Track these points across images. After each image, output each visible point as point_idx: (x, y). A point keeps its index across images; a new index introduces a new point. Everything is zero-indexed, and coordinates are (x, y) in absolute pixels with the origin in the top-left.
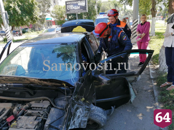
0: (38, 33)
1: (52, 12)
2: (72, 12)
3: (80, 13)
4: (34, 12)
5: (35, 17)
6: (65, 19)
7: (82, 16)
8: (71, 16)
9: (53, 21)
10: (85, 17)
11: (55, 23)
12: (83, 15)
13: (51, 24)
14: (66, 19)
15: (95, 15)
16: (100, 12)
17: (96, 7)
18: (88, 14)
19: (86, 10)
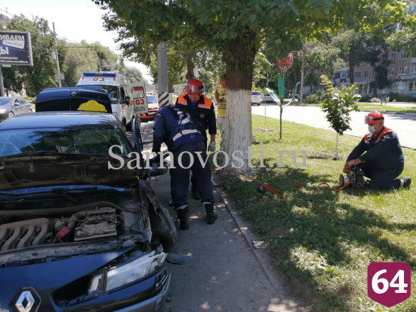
3: (10, 66)
15: (52, 74)
16: (65, 67)
17: (54, 56)
18: (32, 71)
19: (28, 59)
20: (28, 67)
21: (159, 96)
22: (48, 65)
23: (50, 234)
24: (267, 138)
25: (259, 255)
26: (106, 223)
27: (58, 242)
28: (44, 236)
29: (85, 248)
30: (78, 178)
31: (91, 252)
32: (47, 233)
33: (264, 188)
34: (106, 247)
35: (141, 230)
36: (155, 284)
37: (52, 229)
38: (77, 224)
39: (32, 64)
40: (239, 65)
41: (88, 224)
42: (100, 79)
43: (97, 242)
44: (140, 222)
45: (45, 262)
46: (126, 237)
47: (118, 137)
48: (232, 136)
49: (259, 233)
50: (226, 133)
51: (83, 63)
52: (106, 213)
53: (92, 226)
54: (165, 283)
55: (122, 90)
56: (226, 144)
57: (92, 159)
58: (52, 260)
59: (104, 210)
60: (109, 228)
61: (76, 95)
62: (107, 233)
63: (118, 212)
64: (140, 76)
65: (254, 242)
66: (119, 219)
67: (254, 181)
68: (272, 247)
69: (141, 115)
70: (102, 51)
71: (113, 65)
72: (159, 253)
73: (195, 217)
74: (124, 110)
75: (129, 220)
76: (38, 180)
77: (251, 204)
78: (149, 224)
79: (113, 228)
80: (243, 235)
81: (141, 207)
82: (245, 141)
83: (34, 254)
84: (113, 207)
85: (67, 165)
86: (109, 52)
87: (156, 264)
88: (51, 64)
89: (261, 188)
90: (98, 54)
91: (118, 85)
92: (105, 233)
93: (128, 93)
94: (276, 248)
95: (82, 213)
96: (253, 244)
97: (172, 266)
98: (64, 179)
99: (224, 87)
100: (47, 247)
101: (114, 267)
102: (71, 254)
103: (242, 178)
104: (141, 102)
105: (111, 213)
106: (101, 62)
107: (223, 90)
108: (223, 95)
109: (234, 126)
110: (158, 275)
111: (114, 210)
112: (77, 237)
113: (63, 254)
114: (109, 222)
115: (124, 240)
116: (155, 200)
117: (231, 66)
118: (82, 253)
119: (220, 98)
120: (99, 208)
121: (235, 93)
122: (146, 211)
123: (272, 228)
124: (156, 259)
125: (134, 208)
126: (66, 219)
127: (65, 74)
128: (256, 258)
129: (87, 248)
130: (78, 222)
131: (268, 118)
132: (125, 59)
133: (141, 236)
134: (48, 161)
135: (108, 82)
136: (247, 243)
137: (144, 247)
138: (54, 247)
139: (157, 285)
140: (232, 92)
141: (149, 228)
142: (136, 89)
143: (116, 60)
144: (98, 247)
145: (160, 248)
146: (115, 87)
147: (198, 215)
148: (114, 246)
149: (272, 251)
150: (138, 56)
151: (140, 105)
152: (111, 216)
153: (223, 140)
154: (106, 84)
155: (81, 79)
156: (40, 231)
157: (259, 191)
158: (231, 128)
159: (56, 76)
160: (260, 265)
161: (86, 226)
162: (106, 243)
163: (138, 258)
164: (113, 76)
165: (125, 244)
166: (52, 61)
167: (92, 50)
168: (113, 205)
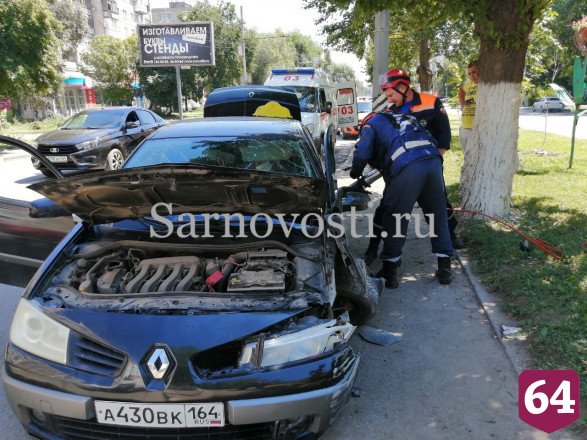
0: (38, 128)
1: (85, 58)
2: (163, 62)
3: (189, 68)
4: (44, 53)
5: (45, 70)
6: (133, 84)
7: (193, 78)
8: (153, 75)
9: (87, 90)
10: (202, 80)
11: (95, 95)
12: (197, 75)
13: (80, 100)
14: (136, 84)
15: (237, 75)
16: (253, 65)
17: (240, 52)
18: (214, 72)
19: (209, 58)
20: (210, 67)
21: (374, 99)
22: (232, 64)
23: (198, 279)
24: (546, 166)
25: (511, 351)
26: (272, 271)
27: (207, 290)
28: (191, 280)
29: (239, 303)
30: (239, 206)
31: (247, 309)
32: (195, 276)
33: (531, 243)
34: (268, 305)
35: (321, 287)
36: (333, 369)
37: (202, 273)
38: (234, 269)
39: (214, 64)
40: (502, 41)
41: (248, 270)
42: (293, 77)
43: (256, 297)
44: (322, 275)
45: (186, 314)
46: (296, 295)
47: (301, 151)
48: (481, 159)
49: (515, 315)
50: (473, 152)
51: (276, 60)
52: (274, 258)
53: (253, 273)
54: (348, 370)
55: (322, 92)
56: (471, 171)
57: (252, 176)
58: (195, 314)
59: (271, 253)
60: (275, 279)
61: (254, 96)
62: (271, 285)
63: (291, 257)
64: (352, 76)
65: (504, 327)
66: (290, 267)
67: (514, 231)
68: (537, 340)
69: (348, 129)
70: (301, 41)
71: (315, 60)
72: (344, 324)
73: (412, 279)
74: (324, 121)
75: (304, 271)
76: (189, 205)
77: (505, 268)
78: (334, 280)
79: (280, 279)
80: (486, 315)
81: (323, 253)
82: (504, 167)
83: (174, 302)
84: (285, 250)
85: (219, 183)
86: (311, 43)
87: (336, 339)
88: (236, 63)
89: (526, 244)
90: (297, 46)
91: (317, 85)
92: (268, 285)
93: (330, 96)
94: (543, 343)
95: (243, 255)
96: (502, 330)
97: (368, 345)
98: (221, 206)
99: (474, 80)
100: (192, 295)
101: (275, 336)
102: (219, 308)
103: (495, 226)
104: (349, 110)
105: (280, 258)
106: (300, 57)
107: (474, 85)
108: (471, 93)
109: (485, 141)
110: (338, 356)
111: (284, 254)
112: (231, 286)
113: (209, 307)
114: (277, 271)
115: (294, 298)
116: (345, 245)
117: (487, 43)
118: (235, 310)
119: (467, 98)
120: (266, 249)
121: (493, 87)
122: (330, 261)
123: (540, 309)
124: (338, 332)
125: (313, 253)
126: (221, 261)
127: (253, 75)
128: (505, 353)
129: (241, 304)
130: (235, 266)
131: (550, 135)
132: (330, 48)
133: (318, 296)
134: (194, 176)
135: (305, 81)
136: (492, 327)
137: (324, 312)
138: (201, 296)
139: (336, 370)
140: (487, 87)
141: (333, 284)
142: (343, 91)
143: (319, 54)
144: (256, 303)
145: (345, 317)
146: (313, 88)
147: (415, 277)
148: (279, 305)
149: (535, 346)
150: (348, 42)
151: (348, 115)
152: (279, 262)
153: (466, 165)
154: (301, 85)
155: (268, 79)
156: (187, 273)
157: (522, 248)
158: (480, 146)
159: (241, 79)
160: (512, 366)
161: (244, 272)
162: (269, 300)
163: (310, 326)
164: (311, 72)
165: (294, 304)
166: (237, 59)
167: (288, 41)
168: (285, 247)
